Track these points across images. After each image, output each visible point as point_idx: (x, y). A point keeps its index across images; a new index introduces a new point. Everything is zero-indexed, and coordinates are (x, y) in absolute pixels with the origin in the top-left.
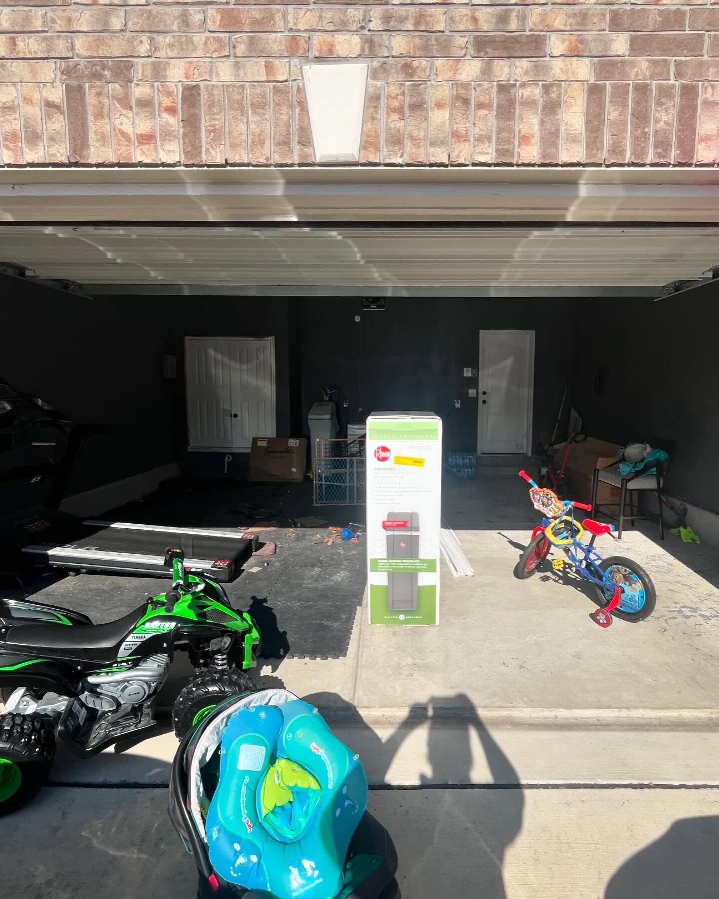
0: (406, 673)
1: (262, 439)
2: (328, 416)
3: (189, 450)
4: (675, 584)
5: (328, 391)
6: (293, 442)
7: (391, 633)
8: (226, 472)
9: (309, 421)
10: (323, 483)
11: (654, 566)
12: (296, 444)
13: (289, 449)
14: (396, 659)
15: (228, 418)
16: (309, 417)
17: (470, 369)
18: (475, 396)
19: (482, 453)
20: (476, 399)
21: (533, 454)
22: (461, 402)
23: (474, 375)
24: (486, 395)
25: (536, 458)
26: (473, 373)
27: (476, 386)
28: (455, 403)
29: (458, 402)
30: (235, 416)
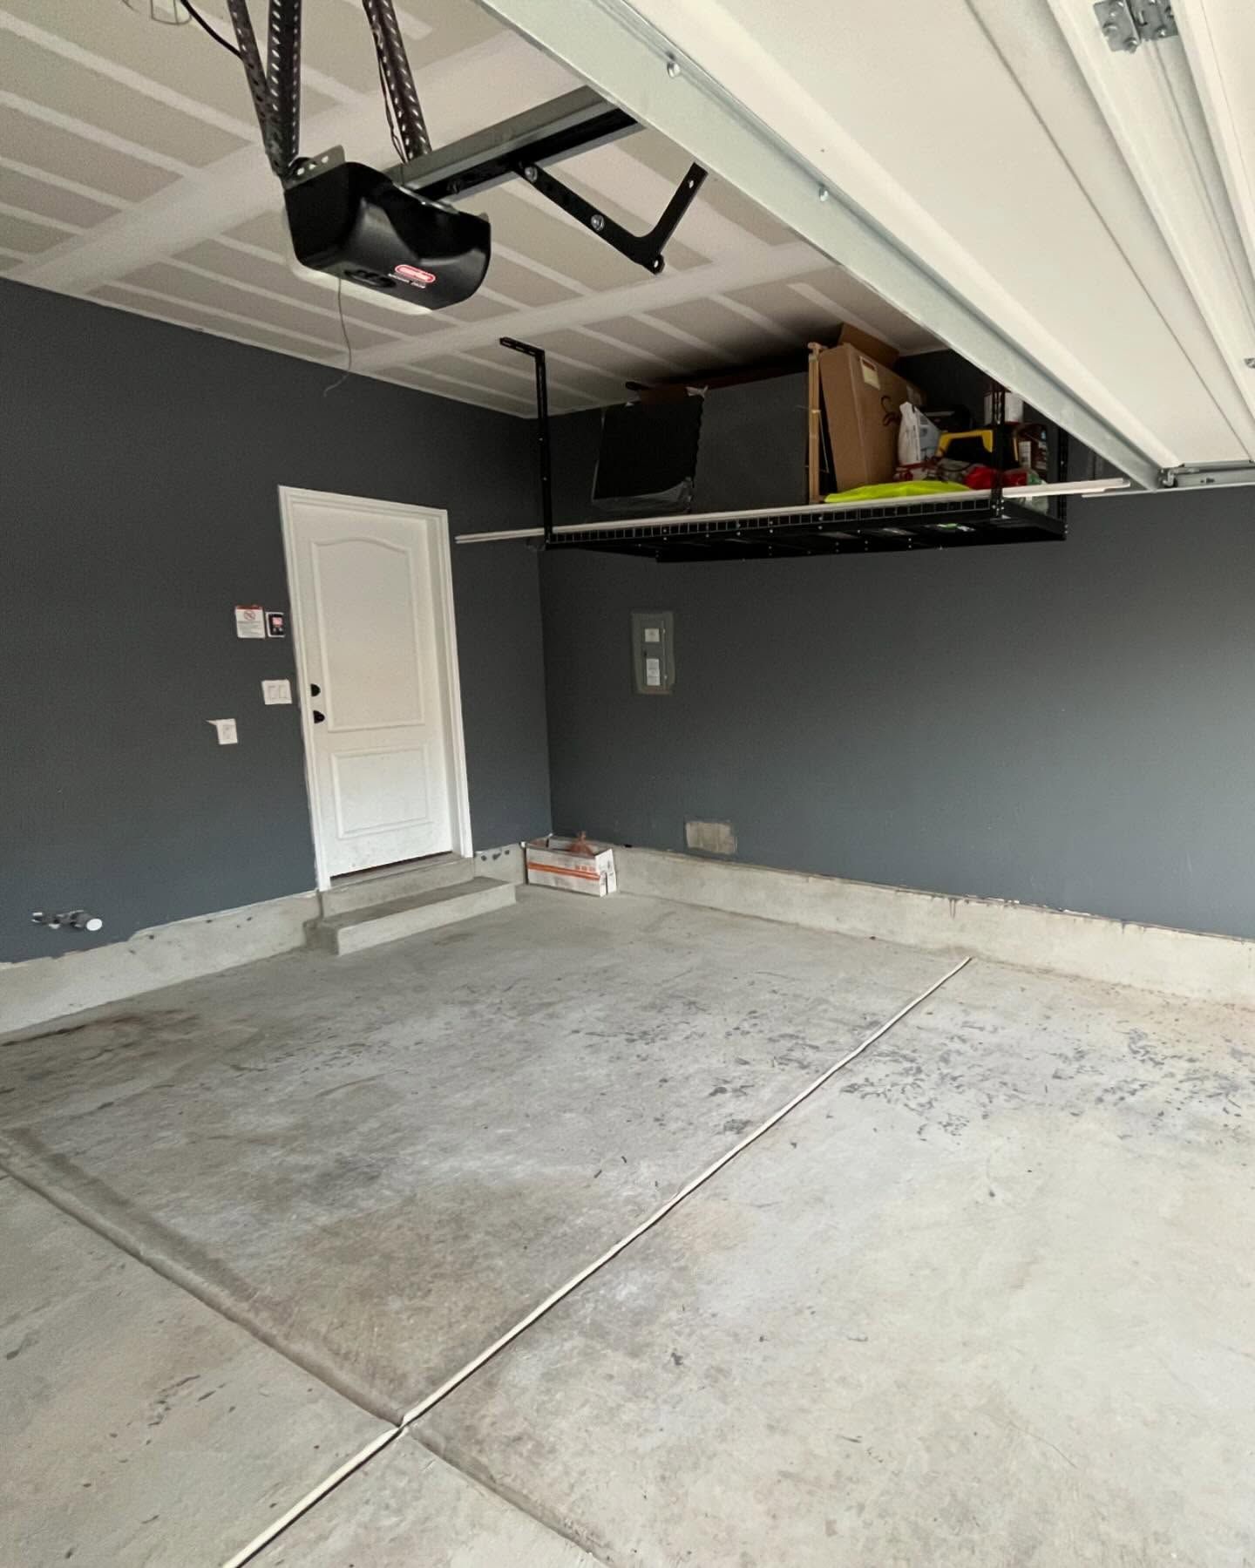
17: (258, 614)
18: (289, 701)
19: (333, 878)
20: (294, 708)
21: (476, 848)
22: (232, 722)
23: (278, 633)
24: (324, 696)
25: (484, 858)
26: (272, 626)
27: (288, 671)
28: (214, 728)
29: (227, 728)
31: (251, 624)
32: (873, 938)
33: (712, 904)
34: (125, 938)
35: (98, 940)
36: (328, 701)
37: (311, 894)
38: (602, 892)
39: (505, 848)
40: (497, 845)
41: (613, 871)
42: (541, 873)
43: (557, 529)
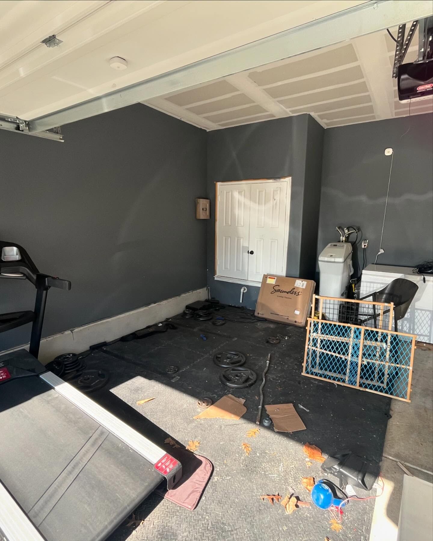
1: (272, 276)
2: (341, 260)
3: (216, 279)
5: (346, 231)
6: (301, 284)
8: (241, 302)
9: (320, 263)
10: (319, 350)
12: (303, 286)
13: (295, 290)
15: (246, 254)
16: (320, 258)
30: (252, 253)
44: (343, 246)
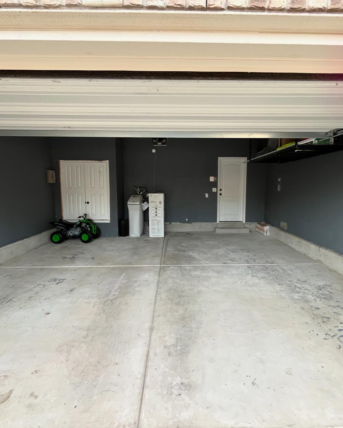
0: (176, 392)
2: (138, 203)
4: (336, 308)
5: (139, 189)
7: (167, 354)
9: (128, 205)
11: (321, 294)
14: (170, 379)
15: (84, 204)
16: (128, 203)
17: (213, 177)
18: (216, 191)
19: (219, 221)
20: (216, 193)
21: (246, 221)
22: (208, 194)
23: (215, 180)
24: (222, 191)
25: (248, 224)
26: (215, 179)
27: (216, 186)
28: (205, 195)
29: (207, 195)
30: (88, 203)
31: (212, 179)
32: (305, 254)
33: (281, 241)
34: (191, 223)
35: (187, 222)
36: (223, 192)
37: (216, 223)
38: (265, 234)
39: (252, 223)
40: (251, 222)
41: (269, 231)
42: (258, 229)
43: (251, 160)
44: (139, 197)
